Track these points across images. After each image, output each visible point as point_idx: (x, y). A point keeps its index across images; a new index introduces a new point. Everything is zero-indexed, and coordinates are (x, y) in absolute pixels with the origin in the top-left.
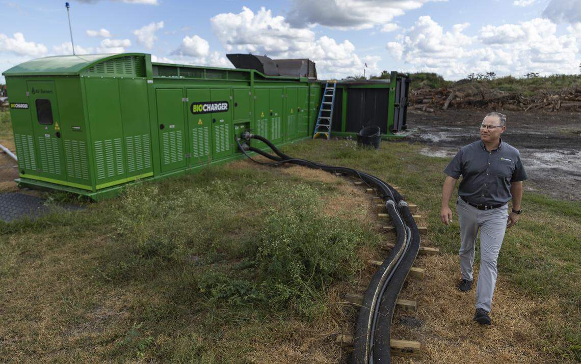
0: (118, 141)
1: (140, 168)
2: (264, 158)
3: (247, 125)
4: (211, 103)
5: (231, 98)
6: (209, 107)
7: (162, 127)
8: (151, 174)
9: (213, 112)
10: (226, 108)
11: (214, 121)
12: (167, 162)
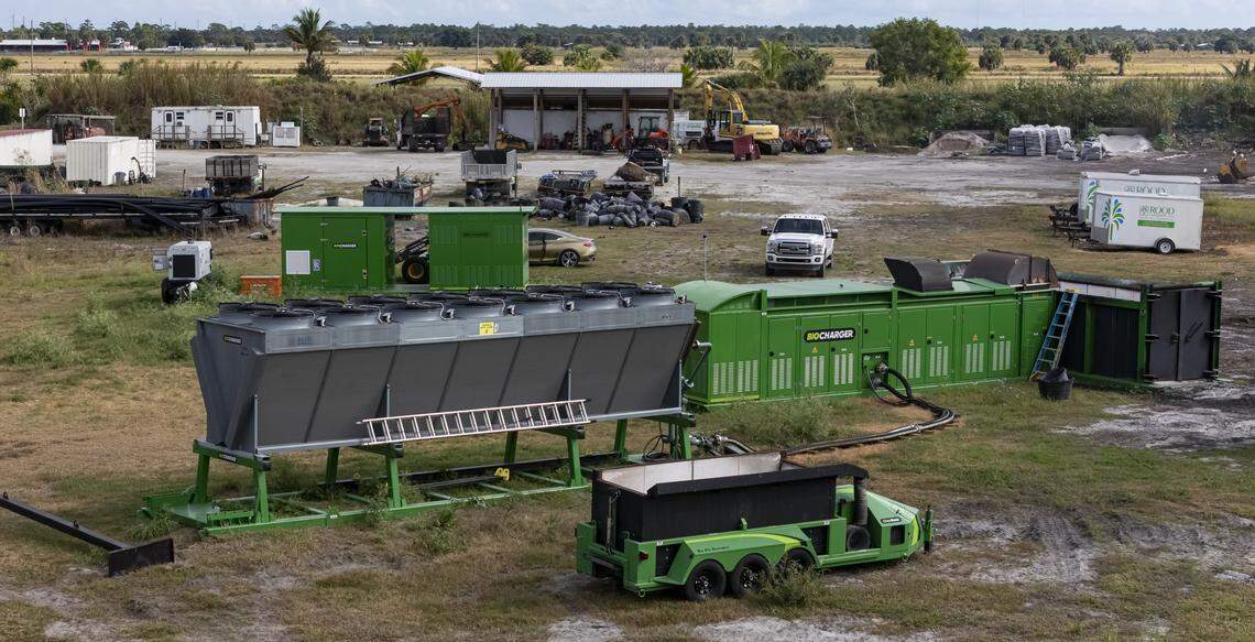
0: (731, 364)
1: (748, 390)
2: (894, 397)
3: (885, 355)
4: (830, 330)
5: (860, 324)
6: (827, 335)
7: (772, 354)
8: (757, 397)
9: (832, 340)
10: (850, 335)
11: (833, 350)
12: (774, 388)
